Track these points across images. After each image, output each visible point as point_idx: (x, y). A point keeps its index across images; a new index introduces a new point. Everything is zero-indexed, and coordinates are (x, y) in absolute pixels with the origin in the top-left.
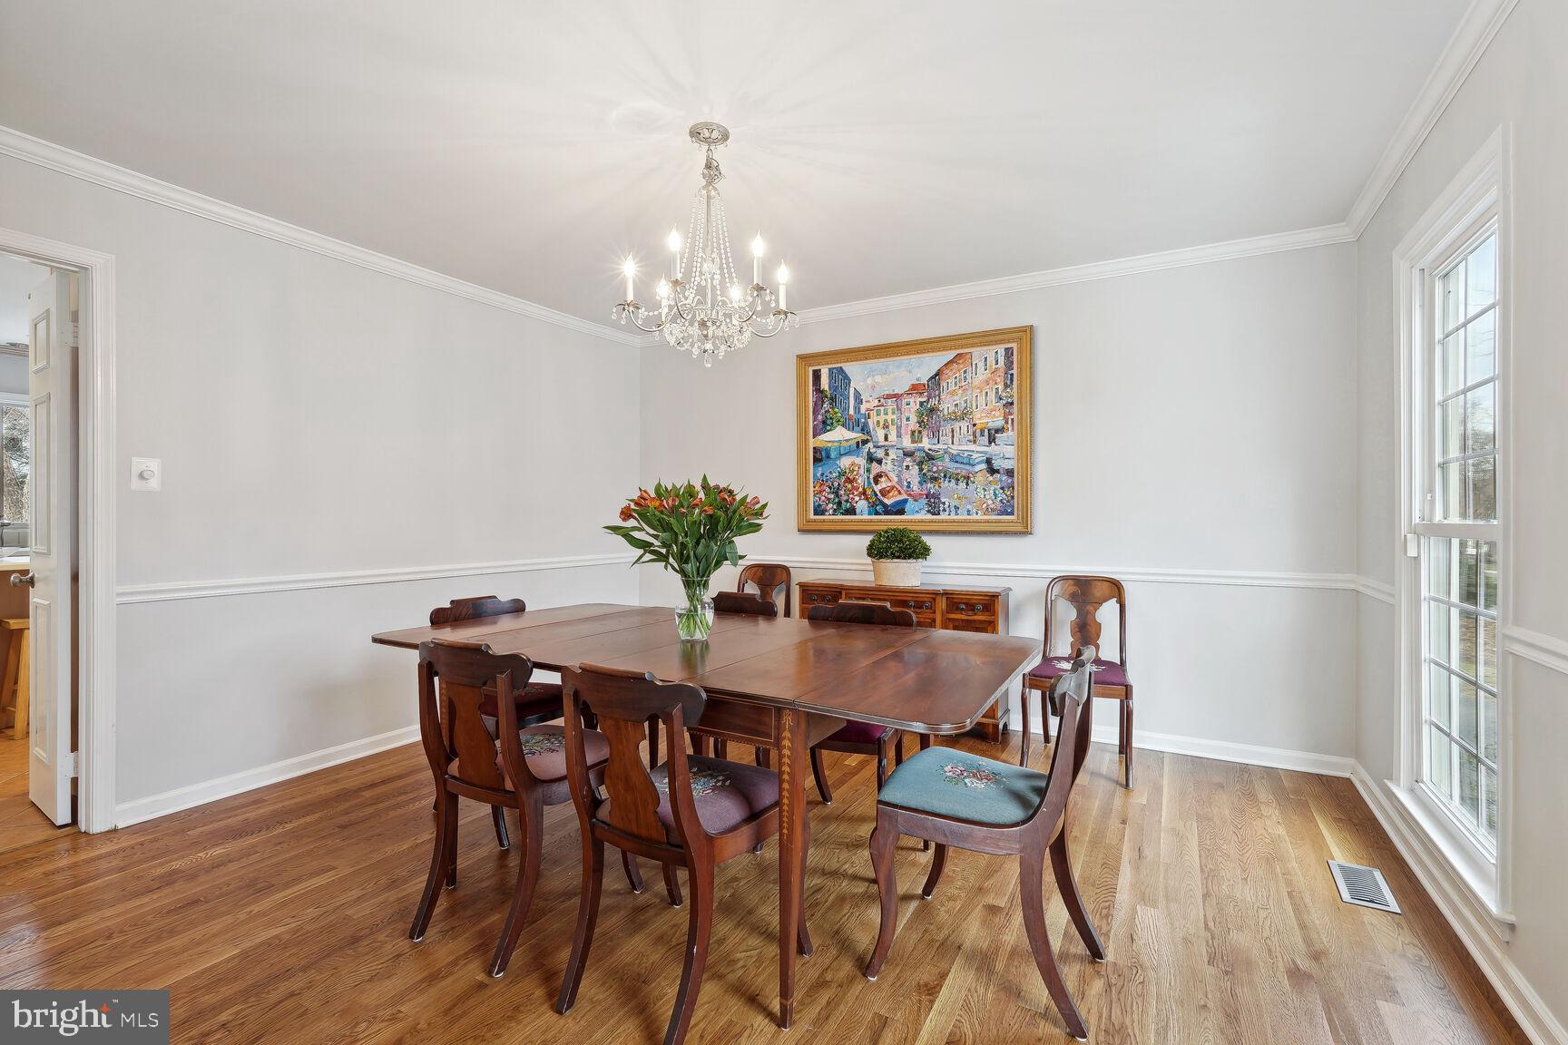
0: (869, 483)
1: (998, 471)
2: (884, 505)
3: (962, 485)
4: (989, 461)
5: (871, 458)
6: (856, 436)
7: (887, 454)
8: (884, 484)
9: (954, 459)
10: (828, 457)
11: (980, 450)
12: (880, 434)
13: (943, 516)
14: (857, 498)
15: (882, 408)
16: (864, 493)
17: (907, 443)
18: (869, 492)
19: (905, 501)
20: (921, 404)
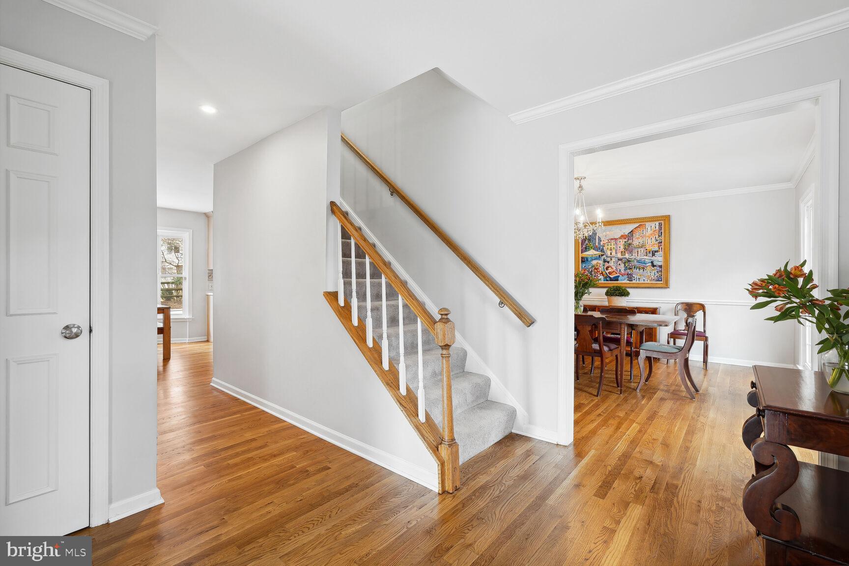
0: (604, 270)
1: (656, 266)
2: (610, 278)
3: (642, 271)
4: (652, 262)
5: (605, 261)
6: (600, 253)
7: (611, 260)
8: (610, 270)
9: (638, 261)
10: (587, 260)
11: (648, 259)
12: (609, 253)
13: (634, 282)
14: (599, 275)
15: (609, 243)
16: (602, 273)
17: (619, 256)
18: (604, 273)
19: (619, 276)
20: (625, 242)
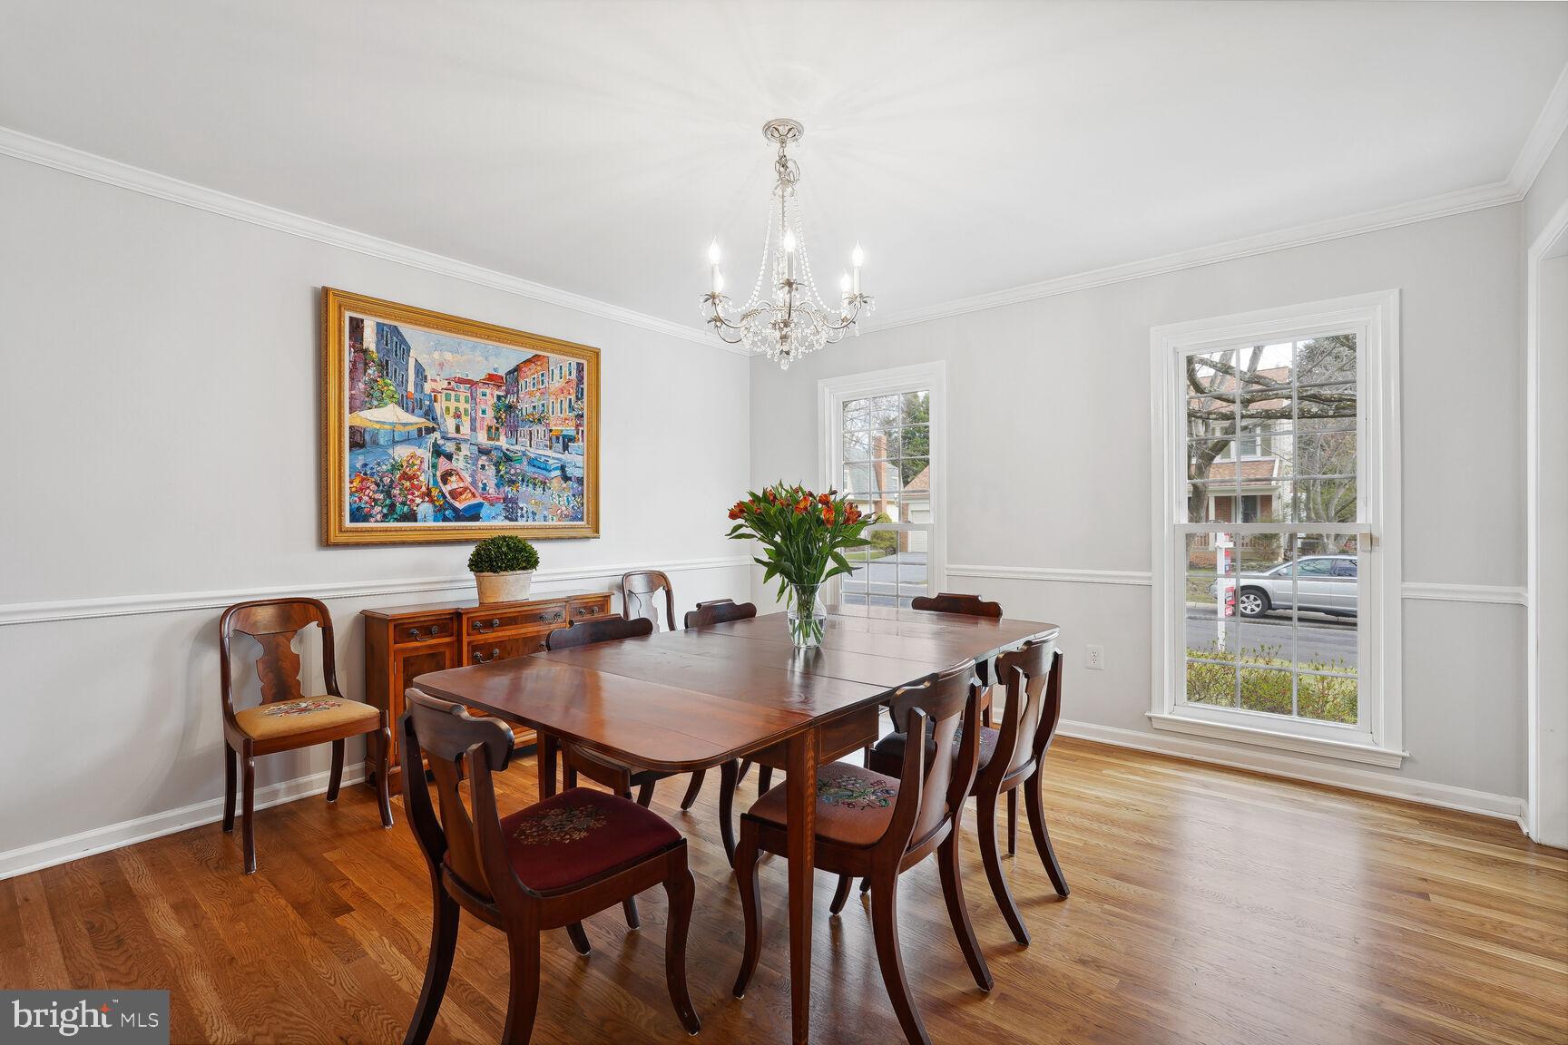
0: (435, 482)
2: (455, 509)
3: (539, 490)
5: (437, 452)
6: (416, 420)
7: (459, 449)
8: (454, 484)
9: (532, 463)
10: (375, 443)
11: (554, 456)
12: (450, 424)
13: (521, 523)
14: (418, 500)
15: (453, 393)
16: (428, 493)
17: (482, 438)
18: (435, 493)
19: (480, 505)
20: (499, 398)
